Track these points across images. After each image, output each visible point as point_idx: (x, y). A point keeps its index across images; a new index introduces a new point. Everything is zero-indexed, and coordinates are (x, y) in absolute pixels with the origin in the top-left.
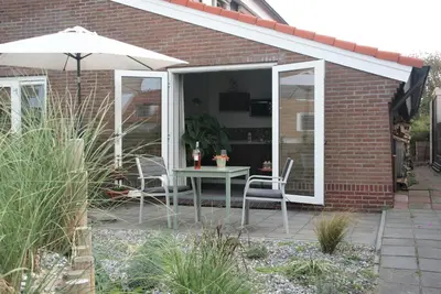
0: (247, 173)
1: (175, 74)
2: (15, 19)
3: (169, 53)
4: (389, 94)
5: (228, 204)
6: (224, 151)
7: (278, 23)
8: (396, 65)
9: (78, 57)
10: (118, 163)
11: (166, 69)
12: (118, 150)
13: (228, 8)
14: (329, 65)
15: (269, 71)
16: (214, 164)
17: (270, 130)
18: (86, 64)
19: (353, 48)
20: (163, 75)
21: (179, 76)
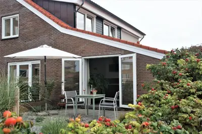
0: (104, 96)
1: (85, 59)
2: (31, 40)
10: (63, 93)
20: (80, 60)
21: (87, 60)
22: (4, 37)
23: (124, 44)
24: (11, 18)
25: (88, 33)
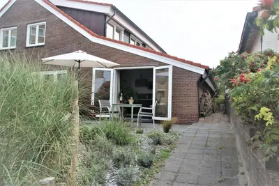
3: (115, 61)
4: (197, 79)
5: (132, 117)
6: (132, 98)
7: (163, 53)
8: (199, 68)
9: (79, 62)
10: (93, 103)
11: (113, 67)
12: (93, 98)
13: (141, 46)
14: (174, 67)
15: (152, 69)
16: (128, 103)
17: (152, 95)
18: (82, 65)
19: (184, 61)
20: (112, 70)
21: (118, 71)
22: (28, 45)
23: (158, 56)
24: (37, 26)
25: (115, 41)
